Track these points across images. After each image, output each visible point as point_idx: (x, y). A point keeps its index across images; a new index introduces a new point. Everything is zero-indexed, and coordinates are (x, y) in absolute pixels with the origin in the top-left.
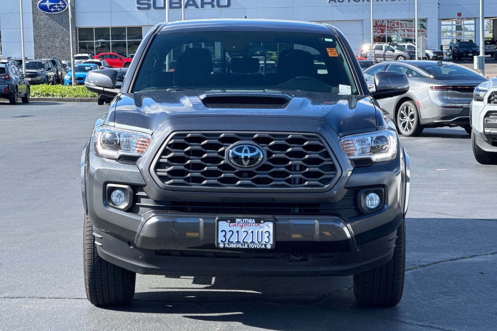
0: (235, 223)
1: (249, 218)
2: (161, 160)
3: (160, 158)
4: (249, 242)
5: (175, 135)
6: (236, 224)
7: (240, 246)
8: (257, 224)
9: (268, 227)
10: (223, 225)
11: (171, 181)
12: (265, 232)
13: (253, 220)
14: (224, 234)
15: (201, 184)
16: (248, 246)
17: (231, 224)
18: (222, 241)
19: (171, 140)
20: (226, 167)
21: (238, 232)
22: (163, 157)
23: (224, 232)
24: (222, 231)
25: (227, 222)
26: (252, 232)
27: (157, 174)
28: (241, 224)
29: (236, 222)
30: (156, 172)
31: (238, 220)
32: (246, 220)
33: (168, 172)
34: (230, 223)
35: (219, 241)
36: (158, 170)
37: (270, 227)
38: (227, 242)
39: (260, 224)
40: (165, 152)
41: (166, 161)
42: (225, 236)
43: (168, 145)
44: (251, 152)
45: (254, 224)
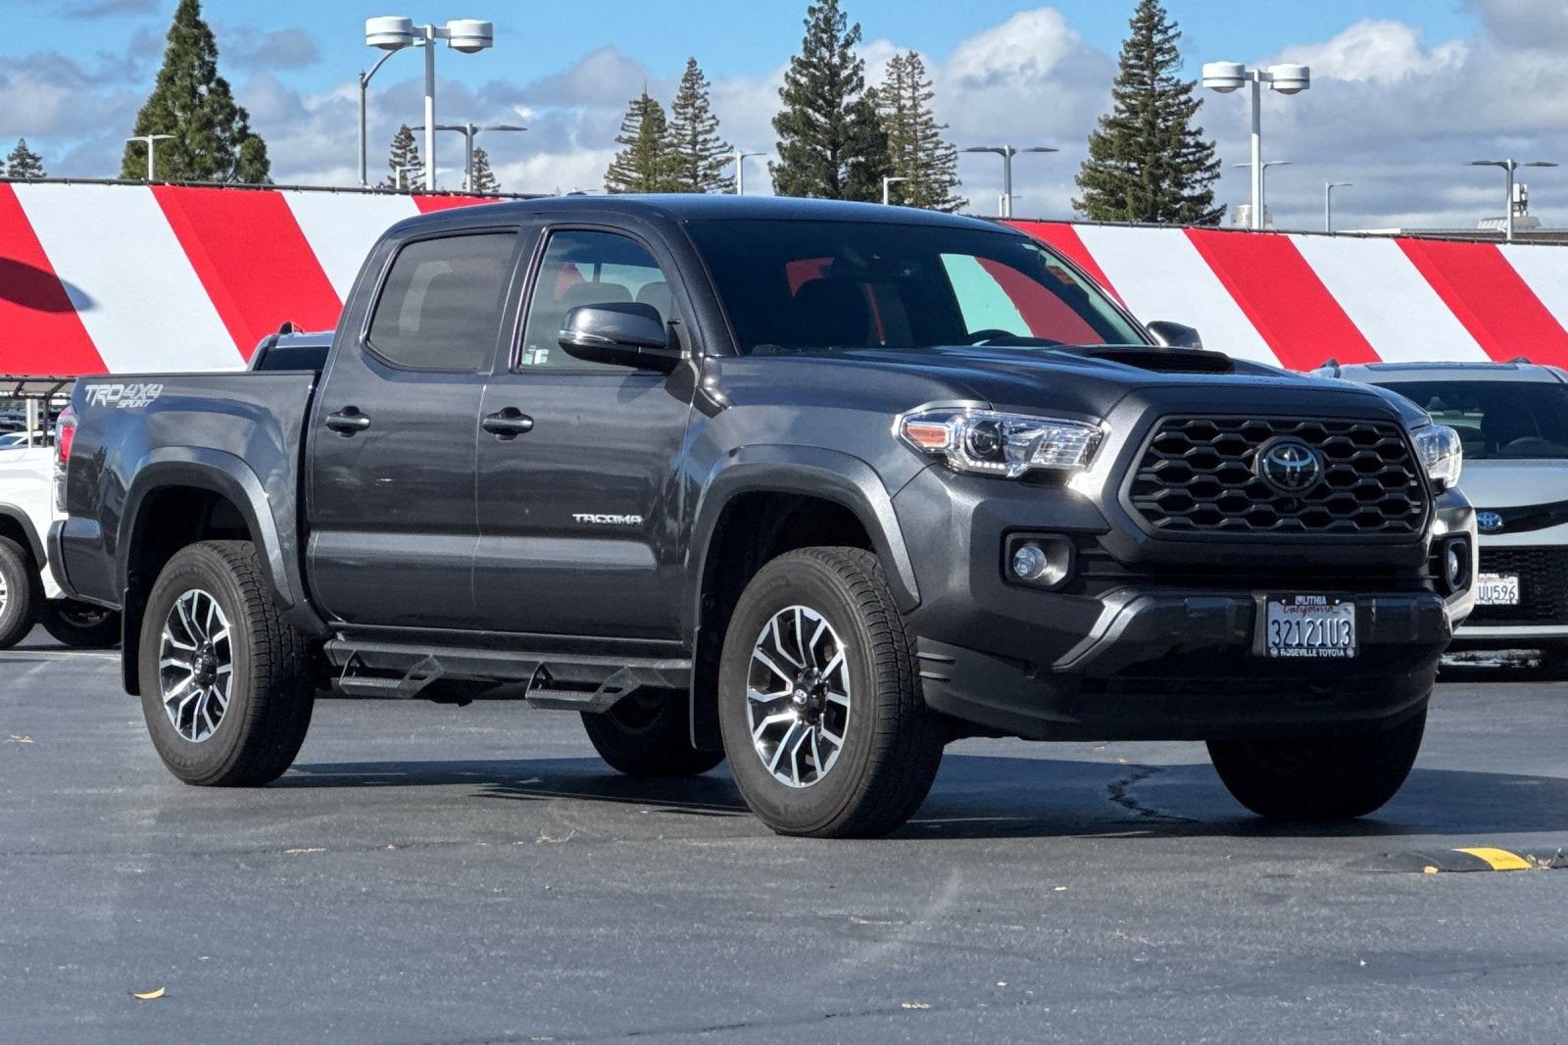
0: (1294, 604)
1: (1316, 595)
2: (1142, 477)
3: (1138, 473)
4: (1317, 644)
5: (1165, 424)
6: (1295, 607)
7: (1303, 652)
8: (1328, 607)
9: (1347, 613)
10: (1276, 611)
11: (1167, 520)
12: (1343, 624)
13: (1324, 598)
14: (1277, 629)
15: (1215, 526)
16: (1318, 653)
17: (1288, 608)
18: (1274, 643)
19: (1157, 434)
20: (1259, 490)
21: (1298, 623)
22: (1145, 469)
23: (1276, 625)
24: (1273, 623)
25: (1281, 603)
26: (1321, 624)
27: (1135, 507)
28: (1303, 607)
29: (1297, 603)
30: (1133, 501)
31: (1299, 599)
32: (1312, 597)
33: (1161, 502)
34: (1285, 605)
35: (1270, 645)
36: (1137, 497)
37: (1350, 613)
38: (1282, 645)
39: (1334, 607)
40: (1148, 460)
41: (1153, 478)
42: (1278, 633)
43: (1153, 444)
44: (1301, 459)
45: (1323, 607)
